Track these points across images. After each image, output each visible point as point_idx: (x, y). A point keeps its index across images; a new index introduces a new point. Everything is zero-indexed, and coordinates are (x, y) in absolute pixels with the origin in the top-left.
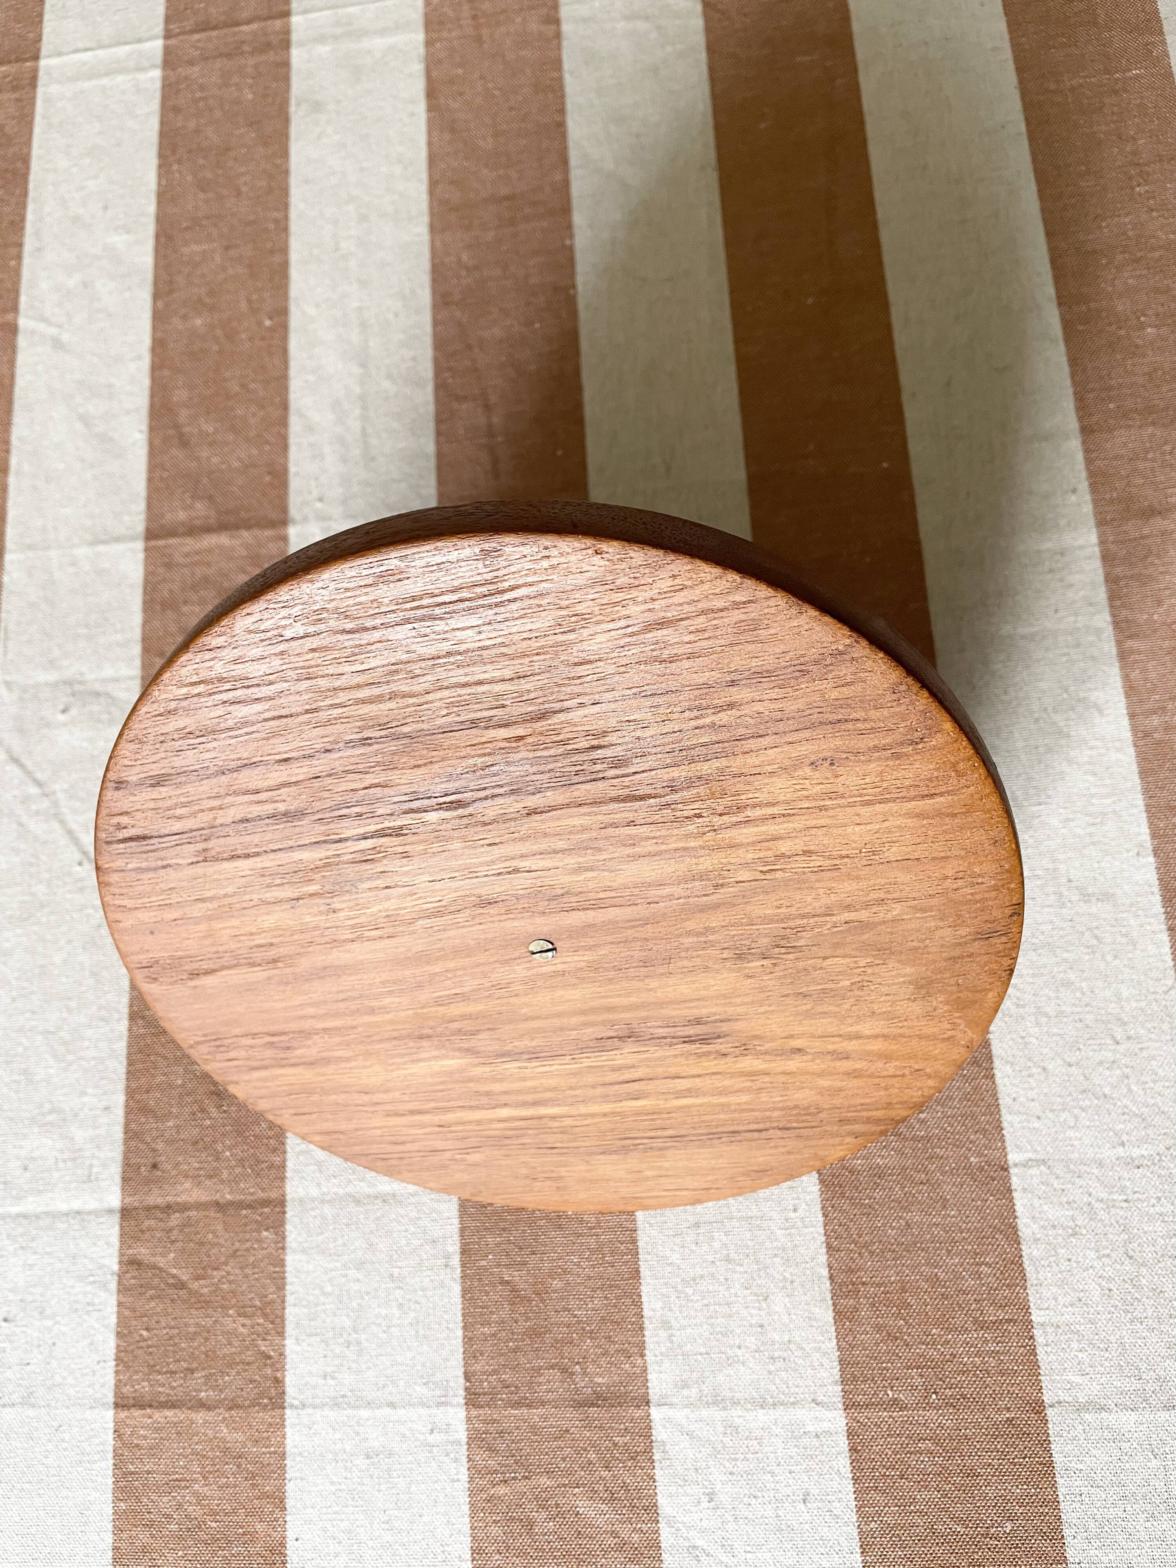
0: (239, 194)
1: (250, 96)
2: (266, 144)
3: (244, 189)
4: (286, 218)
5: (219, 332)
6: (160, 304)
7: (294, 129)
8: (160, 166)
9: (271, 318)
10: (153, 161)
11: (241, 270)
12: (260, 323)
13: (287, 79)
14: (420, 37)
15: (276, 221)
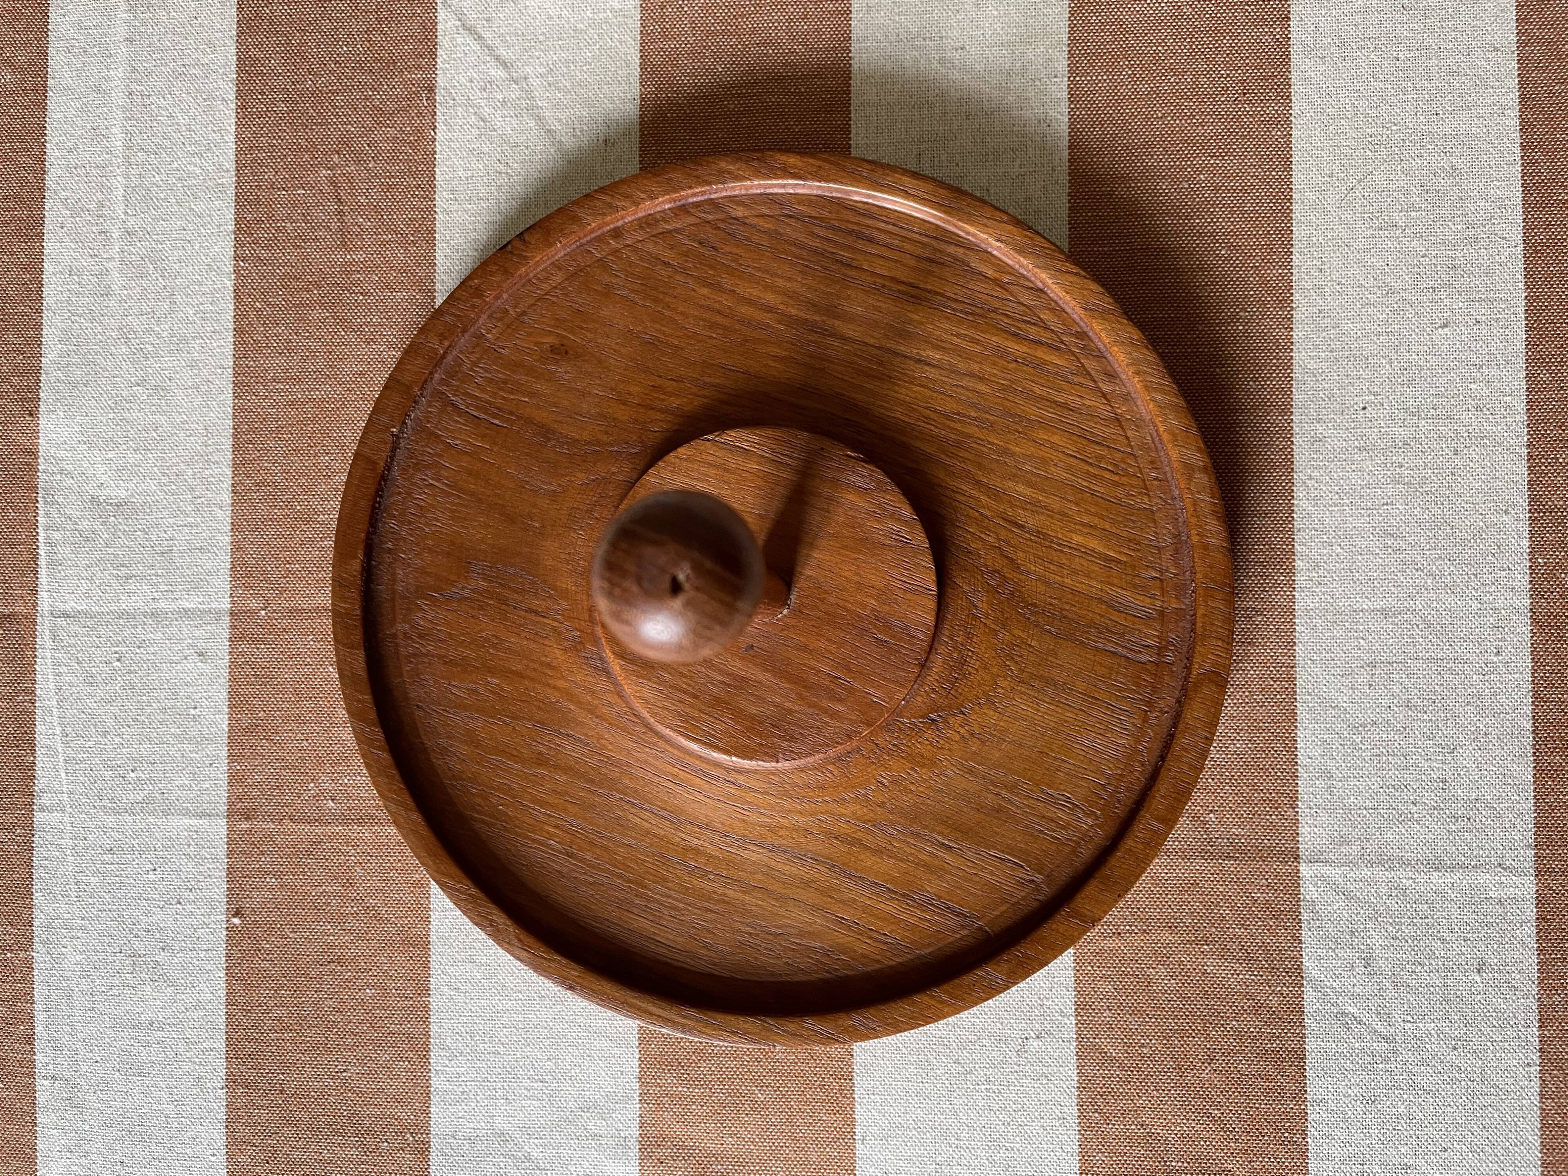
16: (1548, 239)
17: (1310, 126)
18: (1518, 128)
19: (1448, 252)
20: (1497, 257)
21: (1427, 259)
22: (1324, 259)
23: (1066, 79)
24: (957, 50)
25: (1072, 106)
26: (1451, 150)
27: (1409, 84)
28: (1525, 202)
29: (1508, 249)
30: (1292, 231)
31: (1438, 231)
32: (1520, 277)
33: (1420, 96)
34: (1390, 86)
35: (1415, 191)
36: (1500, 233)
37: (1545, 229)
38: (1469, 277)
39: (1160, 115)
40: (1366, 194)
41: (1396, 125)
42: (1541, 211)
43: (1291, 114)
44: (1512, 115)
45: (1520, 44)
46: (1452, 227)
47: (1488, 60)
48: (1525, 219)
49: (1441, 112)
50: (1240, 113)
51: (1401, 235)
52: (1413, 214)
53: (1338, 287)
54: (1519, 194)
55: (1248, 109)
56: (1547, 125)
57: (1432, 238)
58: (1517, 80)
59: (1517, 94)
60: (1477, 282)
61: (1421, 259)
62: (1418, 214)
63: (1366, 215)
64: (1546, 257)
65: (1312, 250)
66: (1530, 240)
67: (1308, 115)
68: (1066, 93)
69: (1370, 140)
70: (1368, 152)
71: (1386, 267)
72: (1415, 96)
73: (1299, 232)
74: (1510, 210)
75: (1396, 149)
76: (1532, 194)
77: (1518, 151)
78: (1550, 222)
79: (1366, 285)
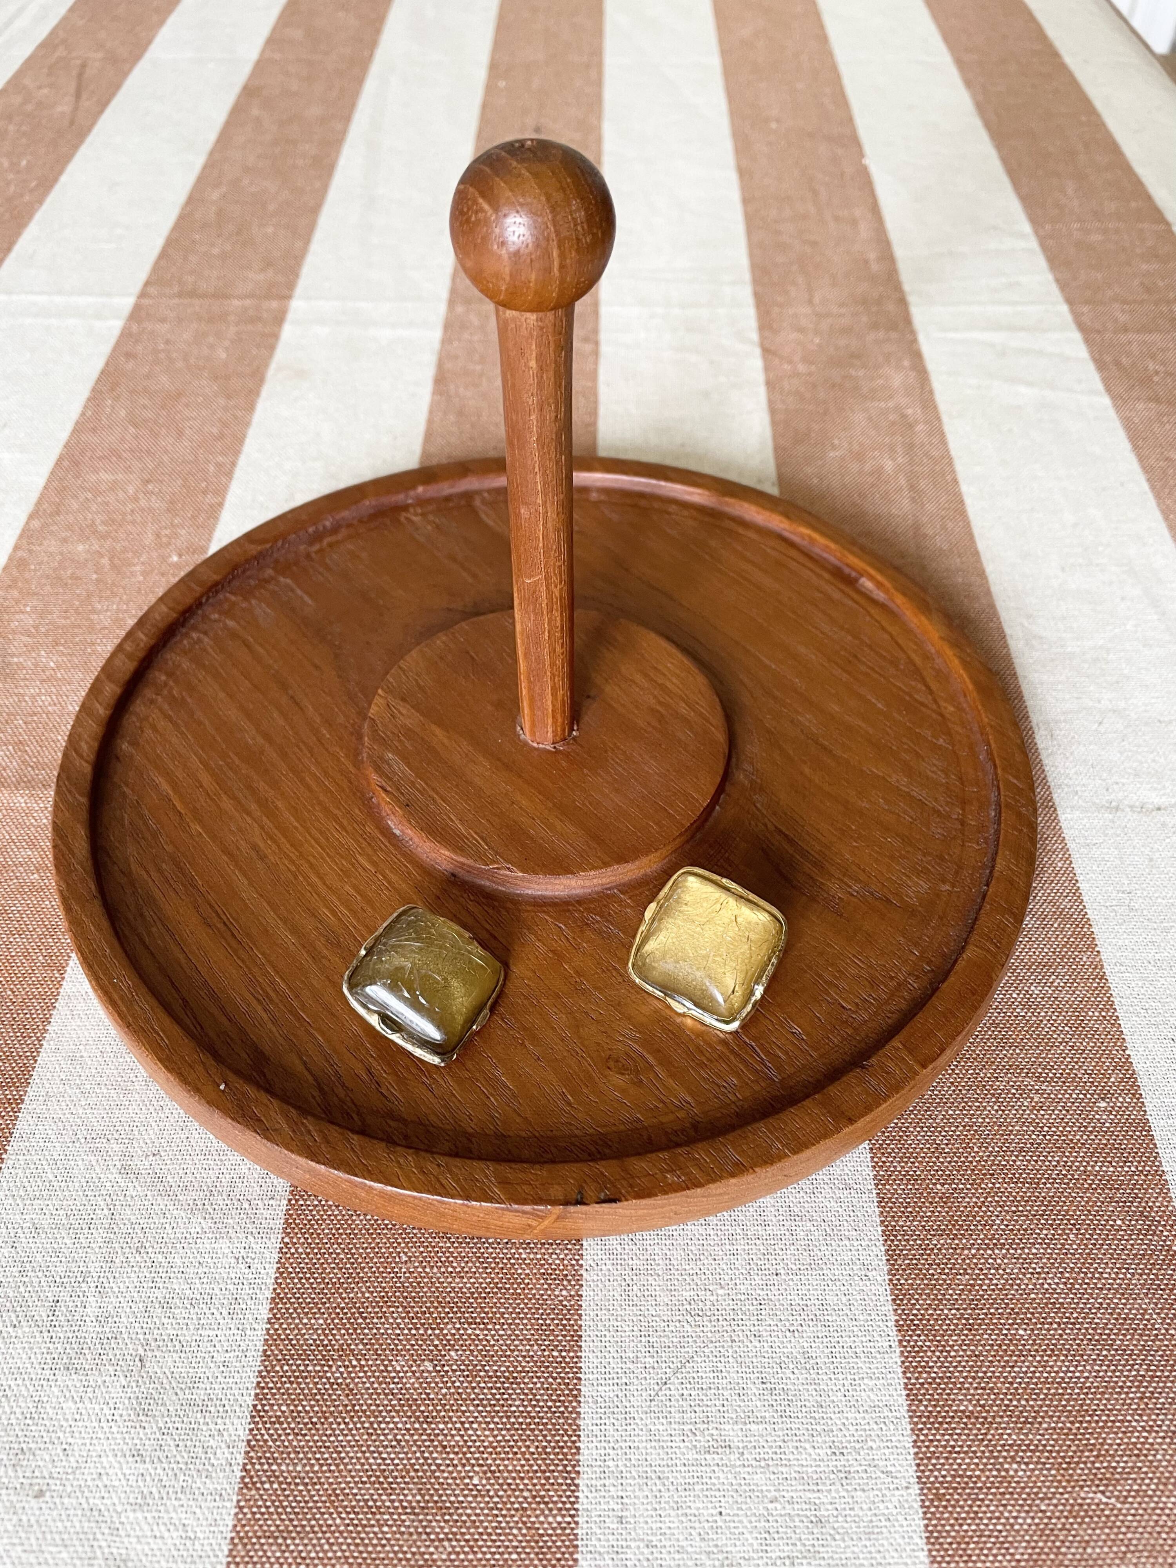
0: (180, 433)
1: (224, 356)
2: (229, 397)
3: (188, 432)
4: (234, 464)
5: (105, 561)
6: (36, 524)
7: (265, 391)
8: (89, 400)
9: (180, 556)
10: (84, 391)
11: (156, 503)
12: (164, 559)
13: (272, 348)
14: (437, 334)
15: (219, 465)
16: (954, 1477)
17: (607, 1283)
18: (890, 1298)
19: (809, 1495)
20: (882, 1506)
21: (779, 1506)
22: (625, 1500)
23: (286, 1202)
24: (147, 1156)
25: (287, 1240)
26: (800, 1328)
27: (738, 1231)
28: (912, 1414)
29: (897, 1493)
30: (578, 1448)
31: (791, 1457)
32: (919, 1541)
33: (753, 1247)
34: (712, 1232)
35: (755, 1390)
36: (881, 1463)
37: (947, 1458)
38: (844, 1541)
39: (404, 1258)
40: (685, 1392)
41: (722, 1288)
42: (937, 1429)
43: (581, 1266)
44: (879, 1278)
45: (879, 1181)
46: (811, 1451)
47: (839, 1201)
48: (915, 1442)
49: (782, 1272)
50: (512, 1261)
51: (738, 1463)
52: (753, 1427)
53: (646, 1551)
54: (903, 1401)
55: (524, 1256)
56: (928, 1295)
57: (784, 1469)
58: (880, 1229)
59: (883, 1249)
60: (856, 1549)
61: (770, 1506)
62: (761, 1427)
63: (686, 1427)
64: (954, 1507)
65: (607, 1482)
66: (928, 1477)
67: (604, 1267)
68: (282, 1221)
69: (688, 1307)
70: (687, 1327)
71: (718, 1518)
72: (747, 1247)
73: (588, 1451)
74: (892, 1427)
75: (725, 1323)
76: (921, 1401)
77: (893, 1333)
78: (953, 1447)
79: (690, 1549)
